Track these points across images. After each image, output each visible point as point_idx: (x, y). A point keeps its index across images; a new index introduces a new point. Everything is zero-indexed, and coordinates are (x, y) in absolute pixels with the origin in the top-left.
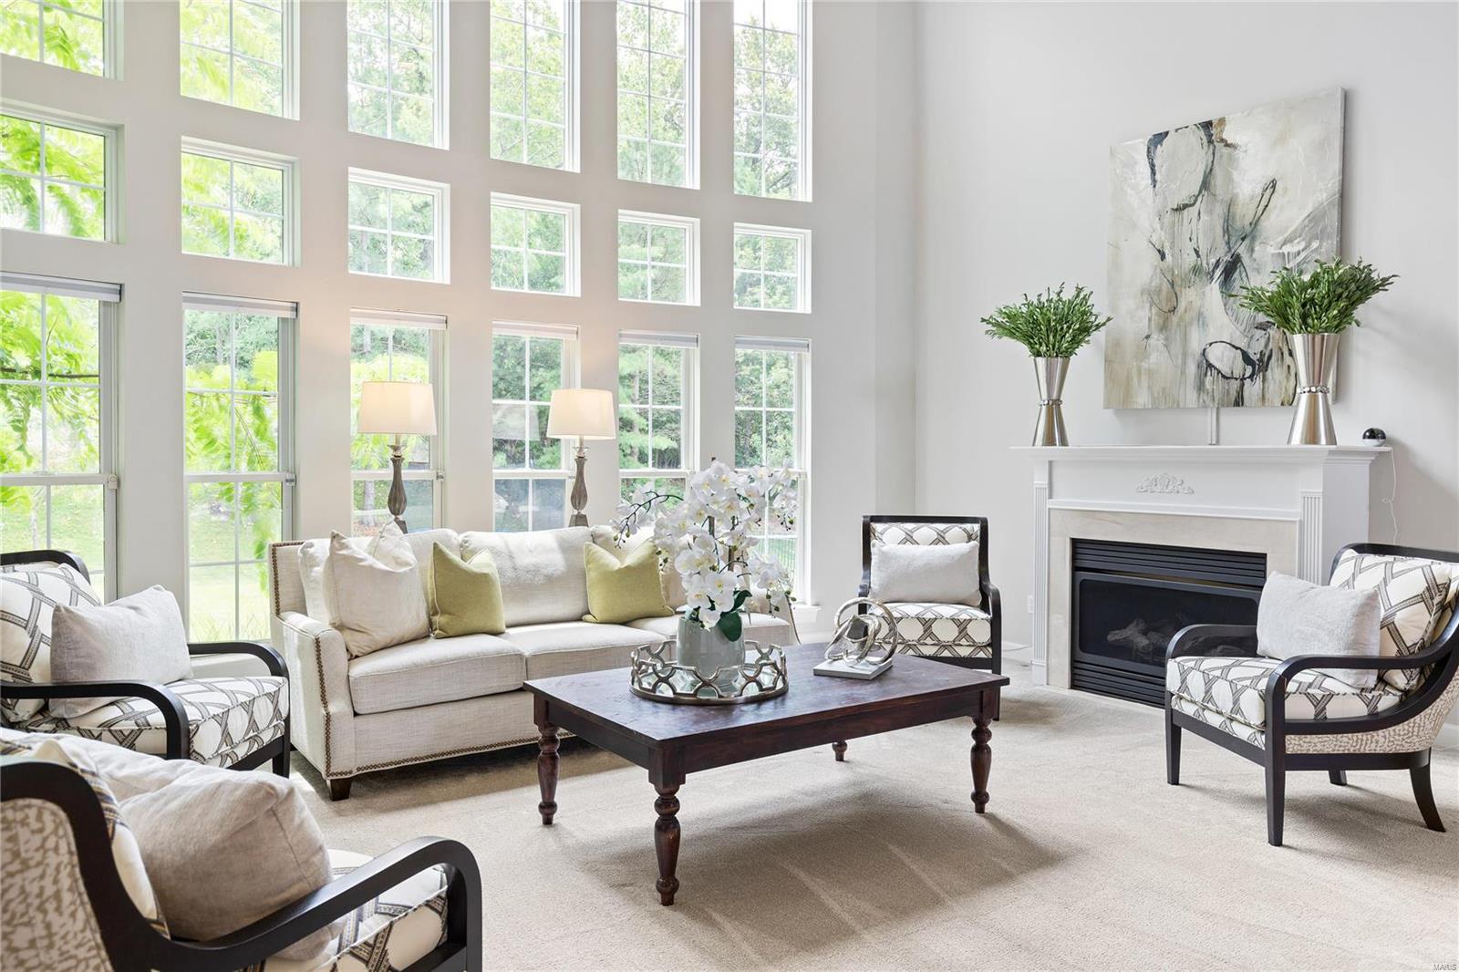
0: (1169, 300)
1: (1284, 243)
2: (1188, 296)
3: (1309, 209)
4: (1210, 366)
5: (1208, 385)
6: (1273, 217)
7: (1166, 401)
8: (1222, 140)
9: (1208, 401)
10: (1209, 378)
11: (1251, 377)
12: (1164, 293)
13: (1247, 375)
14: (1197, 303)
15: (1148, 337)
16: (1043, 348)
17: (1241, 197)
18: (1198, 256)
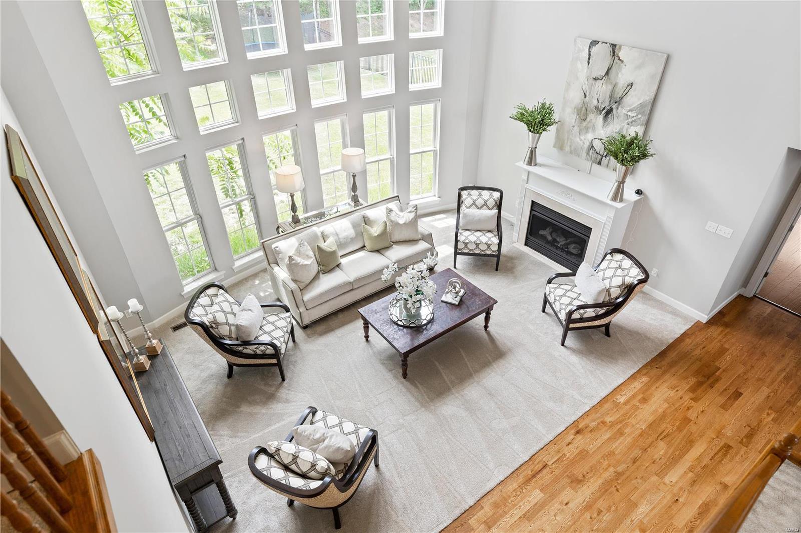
0: (584, 115)
1: (629, 111)
2: (591, 117)
3: (641, 101)
4: (593, 147)
5: (590, 154)
6: (628, 98)
7: (575, 152)
8: (618, 57)
9: (590, 159)
10: (591, 151)
11: (606, 156)
12: (583, 112)
13: (604, 155)
14: (594, 121)
15: (573, 127)
16: (532, 130)
17: (619, 86)
18: (598, 102)
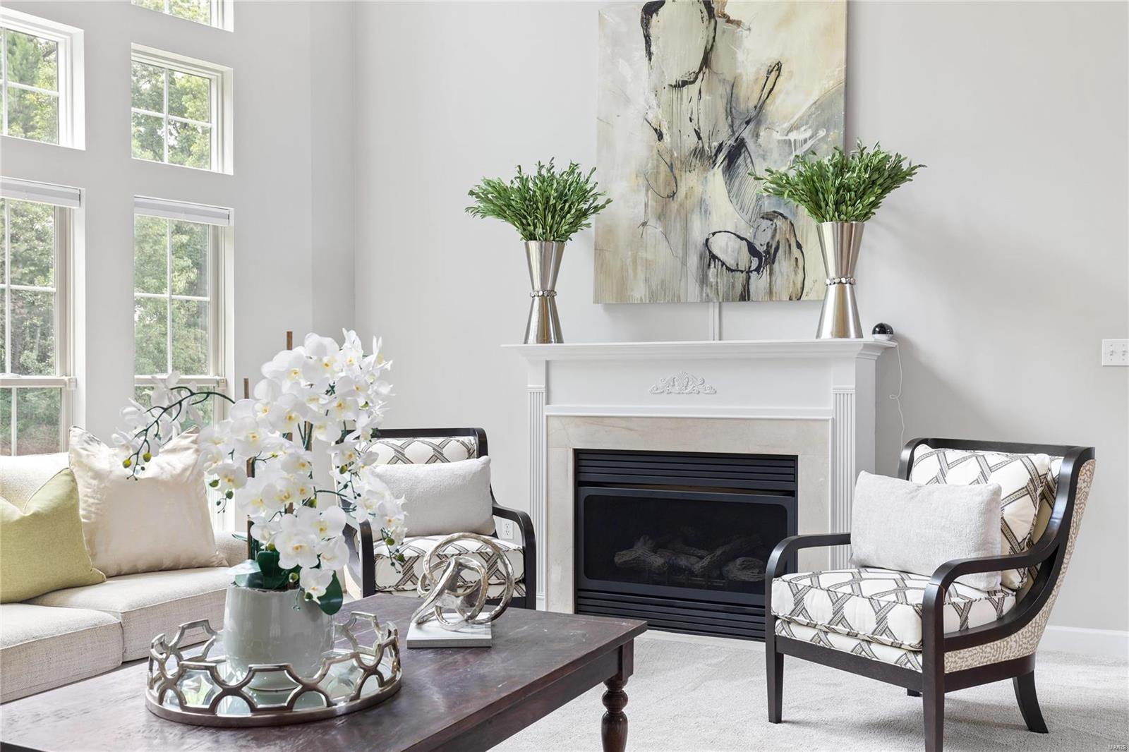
0: (667, 184)
1: (790, 130)
2: (690, 181)
3: (815, 96)
4: (714, 257)
5: (712, 279)
6: (778, 102)
7: (664, 296)
8: (724, 16)
9: (712, 295)
10: (712, 271)
11: (757, 270)
12: (662, 177)
13: (754, 266)
14: (698, 189)
15: (644, 224)
17: (745, 78)
18: (700, 138)
